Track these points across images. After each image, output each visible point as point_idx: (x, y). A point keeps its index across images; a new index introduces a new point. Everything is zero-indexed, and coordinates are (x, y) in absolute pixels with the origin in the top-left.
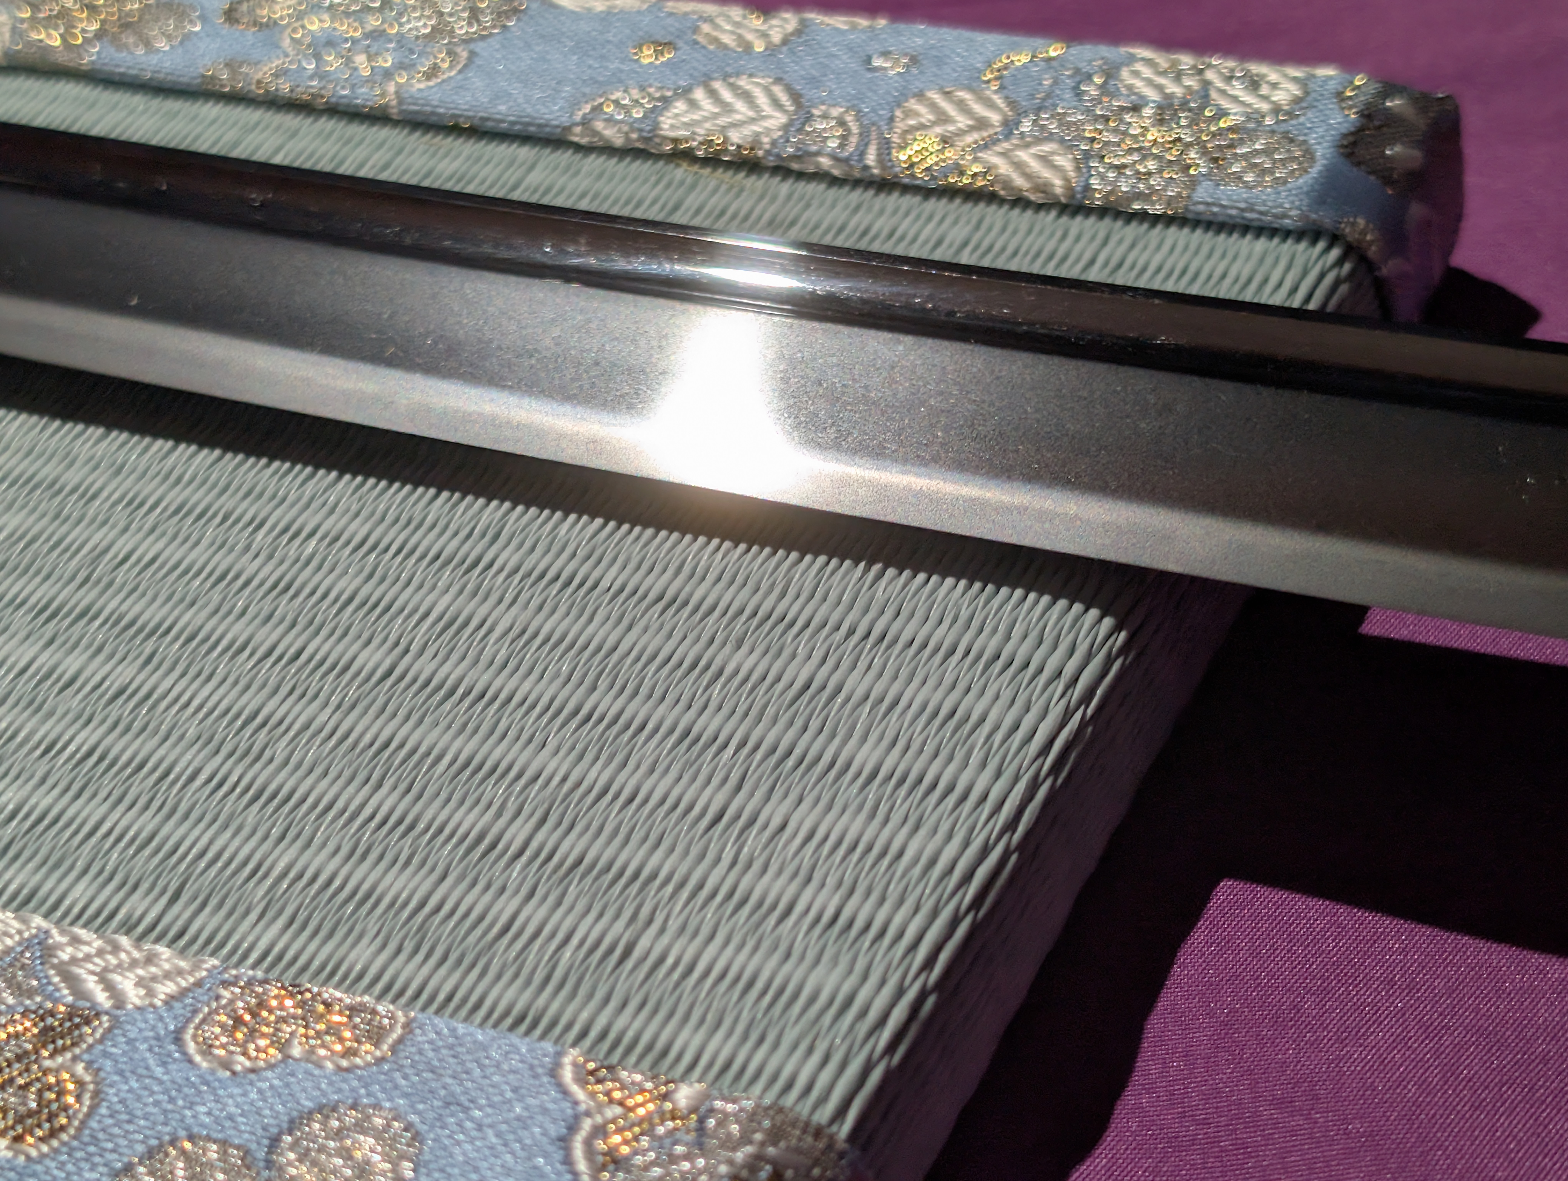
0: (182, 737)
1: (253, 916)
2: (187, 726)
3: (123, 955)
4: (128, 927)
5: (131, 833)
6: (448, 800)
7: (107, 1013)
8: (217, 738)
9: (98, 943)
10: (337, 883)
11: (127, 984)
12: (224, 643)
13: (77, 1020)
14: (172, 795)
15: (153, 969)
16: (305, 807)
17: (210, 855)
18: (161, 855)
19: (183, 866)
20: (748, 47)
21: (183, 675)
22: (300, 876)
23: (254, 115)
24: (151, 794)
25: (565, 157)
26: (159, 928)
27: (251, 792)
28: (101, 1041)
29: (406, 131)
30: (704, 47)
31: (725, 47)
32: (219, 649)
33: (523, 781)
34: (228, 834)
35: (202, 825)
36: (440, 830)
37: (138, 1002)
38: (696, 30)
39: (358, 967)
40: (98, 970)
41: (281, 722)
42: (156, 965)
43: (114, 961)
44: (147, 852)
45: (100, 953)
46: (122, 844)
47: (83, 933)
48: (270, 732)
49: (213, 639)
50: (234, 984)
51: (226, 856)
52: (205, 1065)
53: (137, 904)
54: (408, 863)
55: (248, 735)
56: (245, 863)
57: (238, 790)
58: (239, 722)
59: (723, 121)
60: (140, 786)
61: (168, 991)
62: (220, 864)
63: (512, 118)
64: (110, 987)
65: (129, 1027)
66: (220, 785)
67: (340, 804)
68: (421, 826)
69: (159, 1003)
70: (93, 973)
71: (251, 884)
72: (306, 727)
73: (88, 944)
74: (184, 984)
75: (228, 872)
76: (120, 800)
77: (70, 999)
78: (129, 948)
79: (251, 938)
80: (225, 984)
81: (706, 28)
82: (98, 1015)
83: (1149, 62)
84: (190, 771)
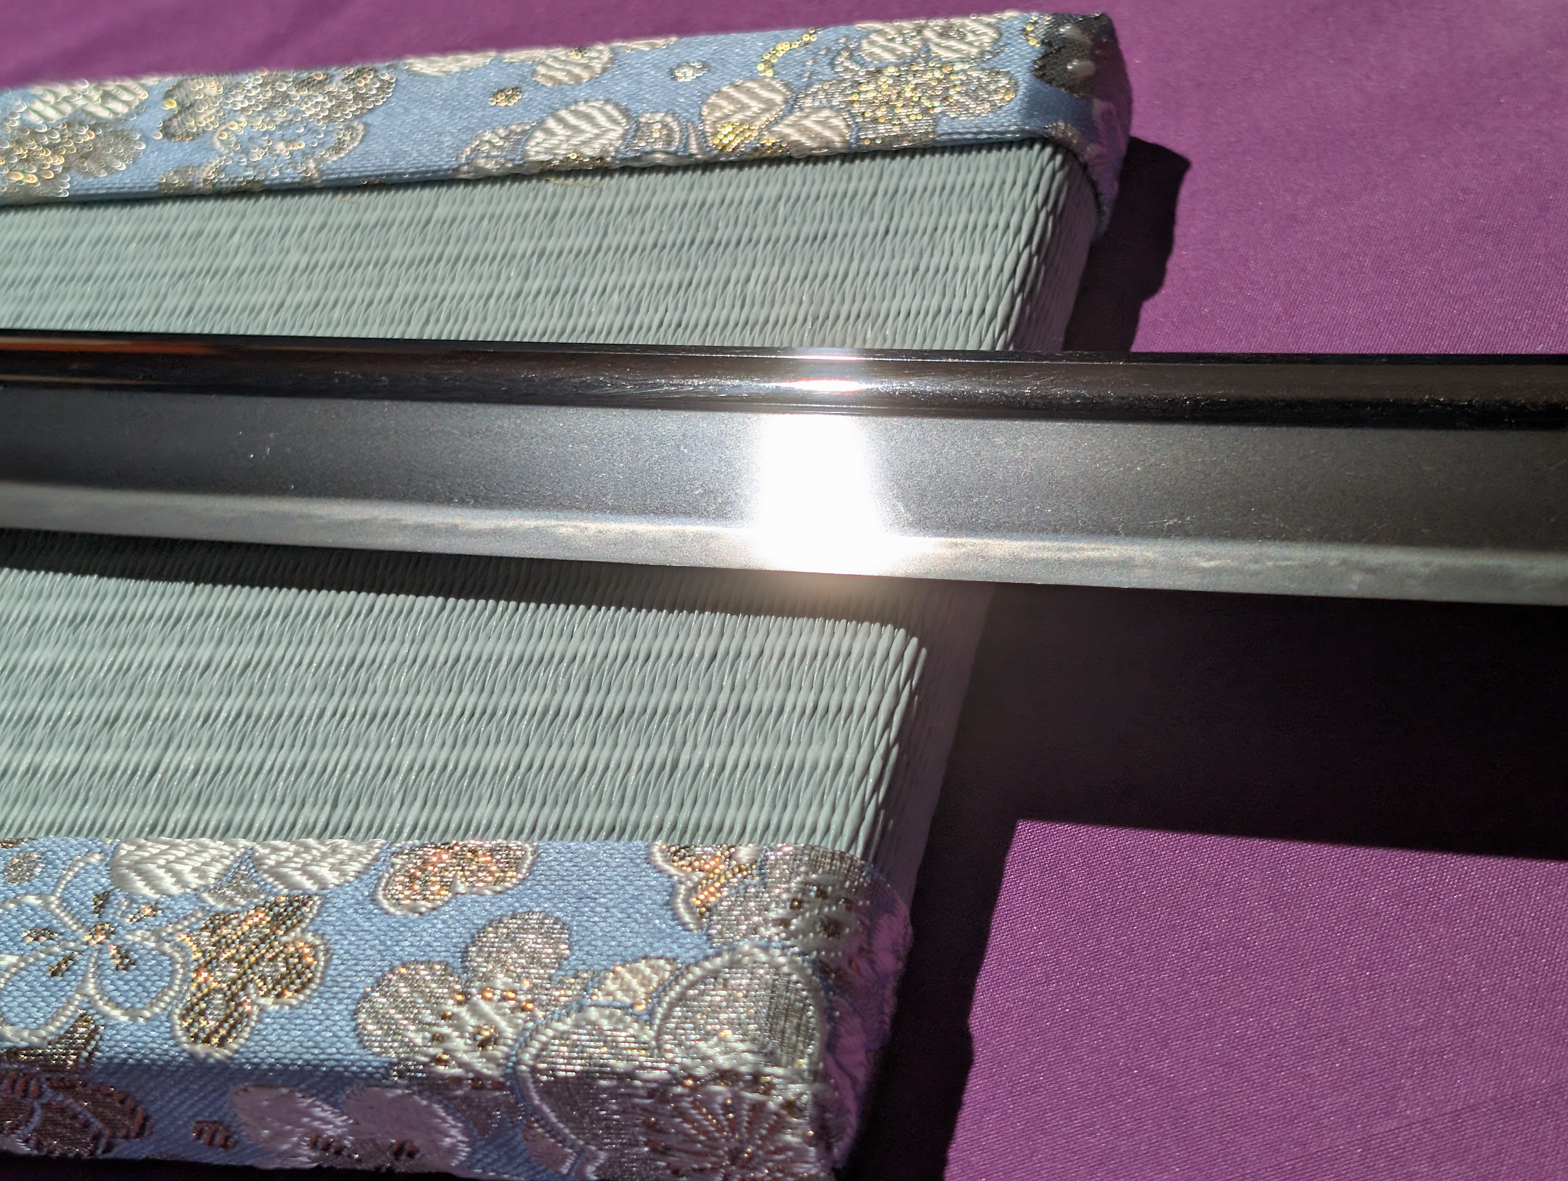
0: (304, 688)
1: (397, 804)
2: (304, 680)
3: (314, 852)
4: (308, 831)
5: (288, 765)
6: (514, 690)
7: (316, 894)
8: (330, 683)
9: (293, 848)
10: (451, 767)
11: (324, 871)
12: (313, 613)
13: (296, 904)
14: (309, 733)
15: (340, 856)
16: (410, 719)
17: (351, 768)
18: (315, 776)
19: (334, 780)
20: (578, 79)
21: (290, 643)
22: (422, 767)
23: (209, 206)
24: (293, 734)
25: (459, 191)
26: (330, 828)
27: (368, 717)
28: (318, 914)
29: (330, 195)
30: (543, 86)
31: (560, 82)
32: (311, 618)
33: (565, 664)
34: (360, 750)
35: (339, 748)
36: (515, 712)
37: (337, 882)
38: (534, 73)
39: (484, 822)
40: (299, 866)
41: (374, 661)
42: (341, 853)
43: (309, 857)
44: (304, 776)
45: (297, 854)
46: (284, 775)
47: (279, 843)
48: (368, 670)
49: (304, 612)
50: (402, 853)
51: (363, 765)
52: (398, 913)
53: (308, 814)
54: (498, 741)
55: (352, 676)
56: (379, 767)
57: (358, 717)
58: (343, 668)
59: (575, 141)
60: (284, 730)
61: (355, 869)
62: (360, 773)
63: (412, 170)
64: (312, 876)
65: (335, 900)
66: (343, 716)
67: (436, 710)
68: (500, 713)
69: (352, 879)
70: (296, 869)
71: (388, 781)
72: (394, 660)
73: (286, 850)
74: (365, 861)
75: (369, 776)
76: (271, 746)
77: (286, 891)
78: (317, 846)
79: (400, 819)
80: (395, 854)
81: (541, 70)
82: (310, 897)
83: (880, 32)
84: (317, 711)
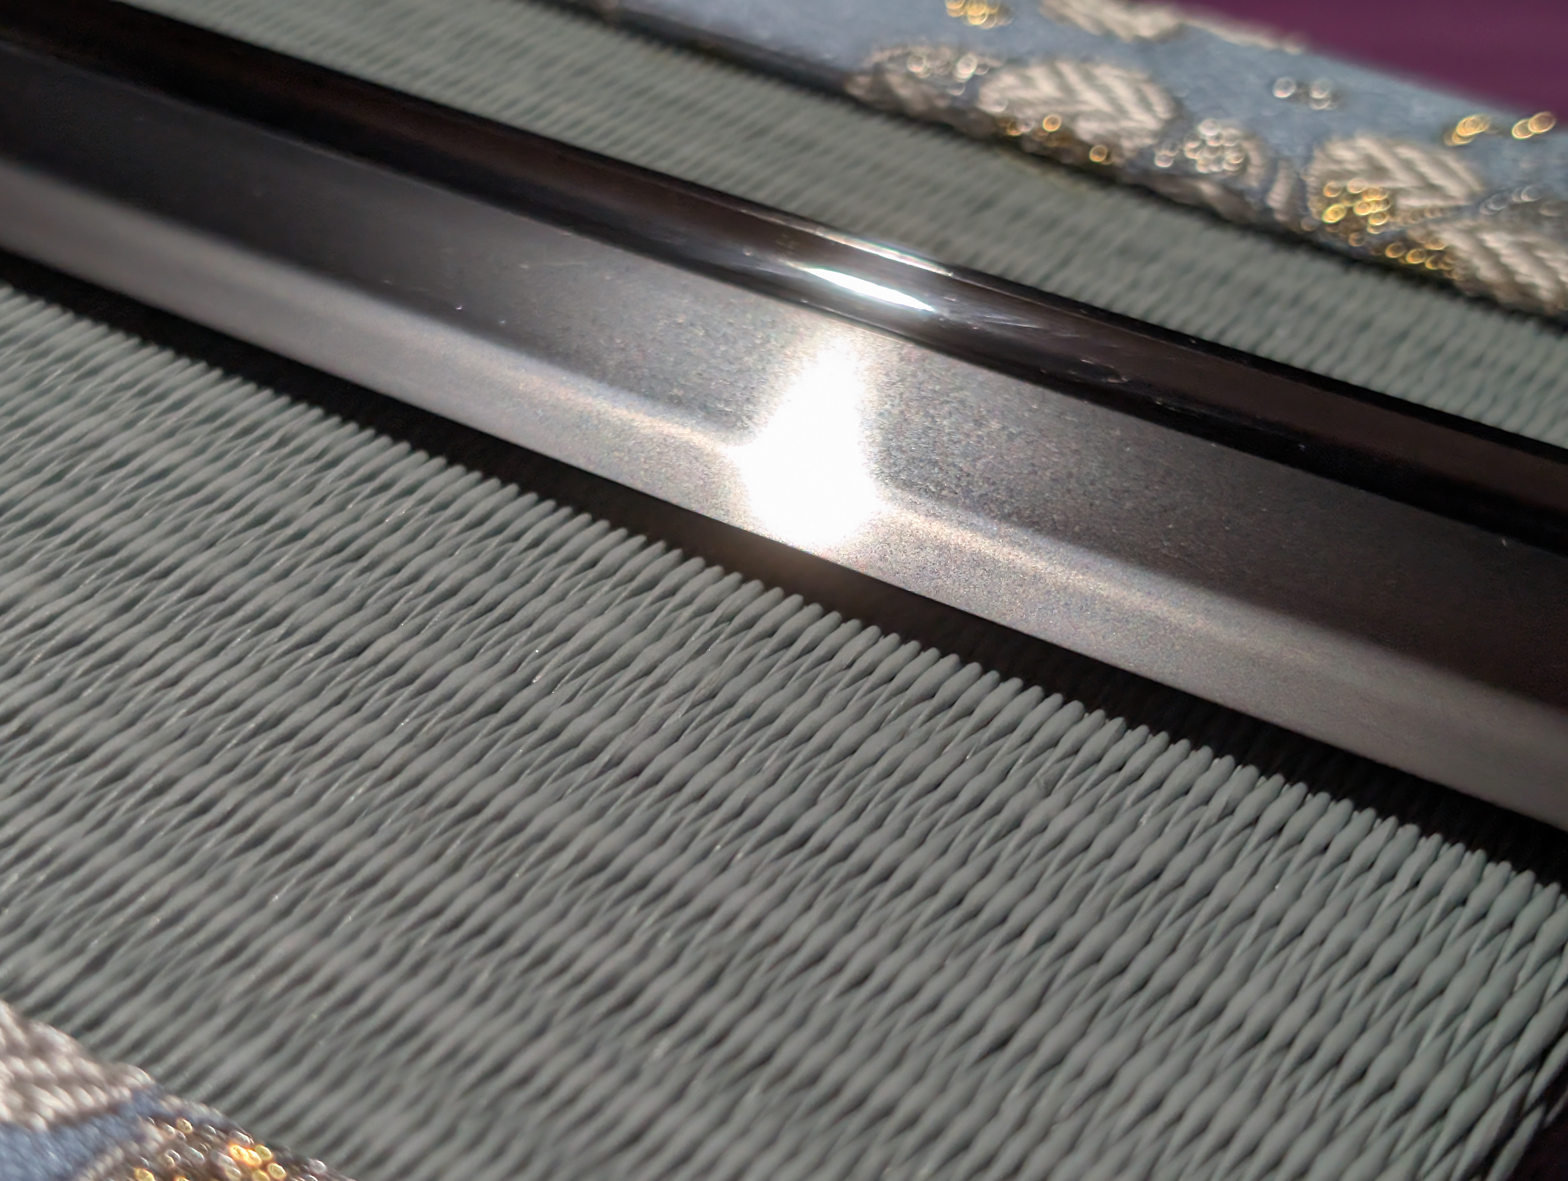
0: (157, 726)
1: (219, 1021)
2: (167, 712)
4: (12, 991)
5: (47, 849)
6: (562, 916)
8: (212, 740)
10: (364, 1003)
12: (249, 609)
14: (124, 808)
15: (42, 1066)
16: (331, 874)
17: (166, 911)
18: (85, 895)
19: (119, 919)
22: (307, 977)
24: (92, 798)
27: (251, 832)
31: (1078, 28)
32: (239, 615)
33: (686, 914)
35: (163, 863)
36: (545, 958)
41: (317, 740)
42: (48, 1062)
44: (67, 883)
48: (298, 749)
49: (231, 599)
51: (192, 919)
54: (483, 997)
55: (261, 747)
56: (222, 936)
57: (231, 824)
58: (251, 725)
60: (77, 783)
61: (60, 1107)
62: (179, 929)
66: (204, 810)
67: (391, 881)
68: (514, 945)
69: (40, 1124)
72: (357, 756)
74: (89, 1102)
75: (192, 944)
76: (39, 797)
79: (208, 1058)
80: (158, 1118)
84: (159, 778)
